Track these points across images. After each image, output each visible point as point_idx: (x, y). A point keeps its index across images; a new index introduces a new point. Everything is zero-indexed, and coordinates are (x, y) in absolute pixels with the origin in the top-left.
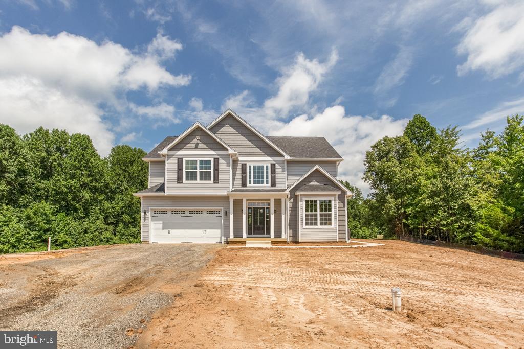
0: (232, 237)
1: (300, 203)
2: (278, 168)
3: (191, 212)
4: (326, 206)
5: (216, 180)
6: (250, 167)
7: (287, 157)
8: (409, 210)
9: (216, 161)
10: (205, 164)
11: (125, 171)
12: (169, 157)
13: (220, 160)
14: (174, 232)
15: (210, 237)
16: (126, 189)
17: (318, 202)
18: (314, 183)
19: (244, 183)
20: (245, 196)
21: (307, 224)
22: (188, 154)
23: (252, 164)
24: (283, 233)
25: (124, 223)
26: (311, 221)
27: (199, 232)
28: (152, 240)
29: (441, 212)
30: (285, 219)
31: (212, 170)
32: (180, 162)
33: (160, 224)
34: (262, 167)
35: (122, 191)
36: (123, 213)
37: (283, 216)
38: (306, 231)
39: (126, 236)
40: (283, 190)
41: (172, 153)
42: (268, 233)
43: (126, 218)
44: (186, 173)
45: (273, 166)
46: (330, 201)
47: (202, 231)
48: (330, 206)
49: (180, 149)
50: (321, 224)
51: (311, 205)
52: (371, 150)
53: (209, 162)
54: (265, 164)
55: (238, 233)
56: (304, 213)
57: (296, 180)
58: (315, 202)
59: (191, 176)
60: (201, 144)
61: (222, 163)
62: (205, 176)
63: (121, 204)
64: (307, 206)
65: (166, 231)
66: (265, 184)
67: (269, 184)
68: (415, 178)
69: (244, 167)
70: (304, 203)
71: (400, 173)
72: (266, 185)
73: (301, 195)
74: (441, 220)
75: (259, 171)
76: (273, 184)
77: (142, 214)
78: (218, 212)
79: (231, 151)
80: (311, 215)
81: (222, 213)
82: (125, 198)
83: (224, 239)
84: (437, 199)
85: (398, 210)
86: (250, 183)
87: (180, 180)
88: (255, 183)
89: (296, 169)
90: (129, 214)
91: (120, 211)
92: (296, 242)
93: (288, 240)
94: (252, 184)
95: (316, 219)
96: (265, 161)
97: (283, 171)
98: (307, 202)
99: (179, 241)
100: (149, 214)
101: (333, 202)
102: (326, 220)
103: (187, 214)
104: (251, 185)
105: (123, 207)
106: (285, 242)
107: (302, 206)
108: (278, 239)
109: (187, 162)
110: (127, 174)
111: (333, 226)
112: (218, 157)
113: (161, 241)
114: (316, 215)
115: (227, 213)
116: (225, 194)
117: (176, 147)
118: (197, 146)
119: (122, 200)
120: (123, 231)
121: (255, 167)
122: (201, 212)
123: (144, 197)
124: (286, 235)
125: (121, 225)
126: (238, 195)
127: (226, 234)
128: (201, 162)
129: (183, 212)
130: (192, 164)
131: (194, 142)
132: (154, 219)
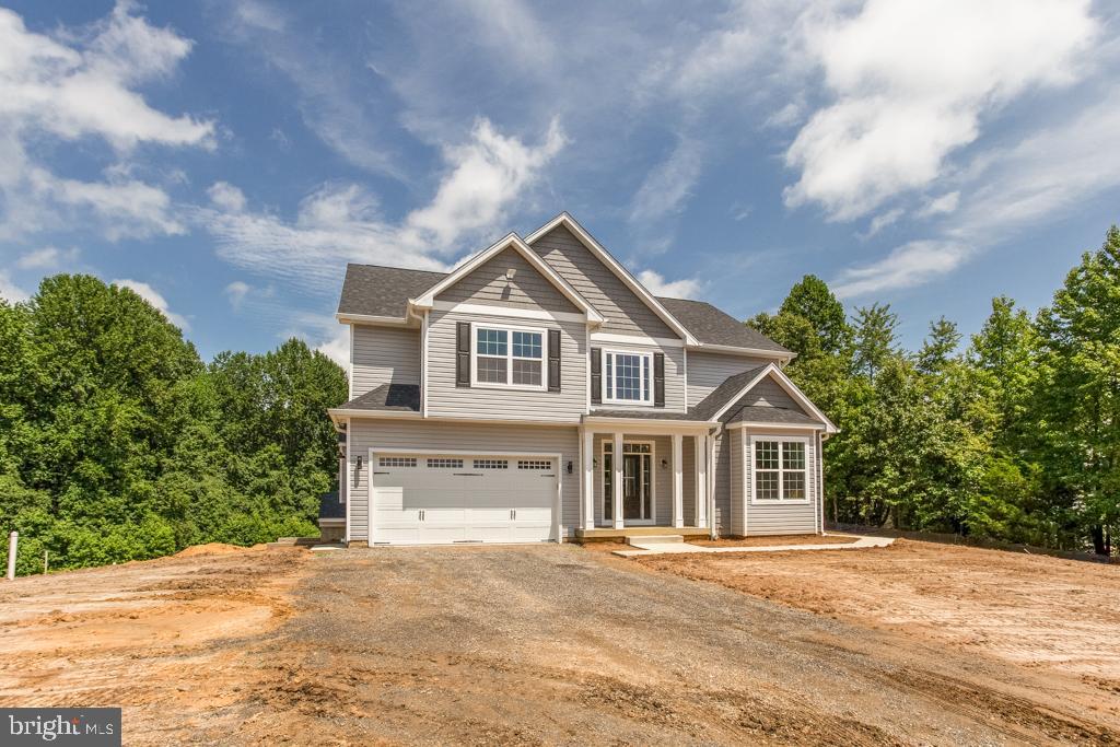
0: (589, 526)
1: (745, 447)
2: (670, 366)
3: (479, 463)
4: (794, 454)
5: (555, 385)
6: (609, 357)
7: (691, 341)
9: (555, 338)
10: (527, 343)
11: (85, 343)
12: (435, 315)
13: (564, 335)
14: (434, 516)
15: (527, 527)
16: (91, 392)
17: (780, 447)
18: (762, 403)
20: (620, 428)
21: (759, 496)
22: (481, 312)
23: (615, 351)
24: (702, 515)
25: (84, 482)
26: (767, 488)
27: (501, 515)
28: (375, 537)
29: (889, 472)
30: (705, 482)
31: (544, 359)
32: (463, 331)
33: (396, 495)
34: (636, 359)
35: (76, 397)
36: (81, 456)
37: (701, 477)
38: (756, 511)
39: (91, 517)
40: (706, 416)
41: (442, 305)
42: (648, 514)
43: (91, 469)
45: (659, 360)
46: (801, 445)
47: (506, 513)
48: (801, 456)
49: (462, 299)
50: (786, 495)
51: (766, 454)
53: (538, 338)
54: (641, 354)
56: (754, 470)
58: (775, 445)
59: (493, 371)
60: (516, 291)
61: (568, 343)
62: (527, 373)
63: (73, 433)
64: (758, 455)
65: (413, 513)
66: (642, 401)
67: (651, 401)
69: (596, 356)
70: (753, 446)
72: (645, 403)
73: (748, 429)
74: (889, 487)
75: (628, 365)
76: (660, 400)
77: (350, 467)
78: (546, 465)
80: (766, 474)
81: (560, 468)
82: (87, 416)
83: (563, 532)
84: (883, 444)
86: (610, 396)
87: (462, 379)
88: (620, 396)
89: (701, 367)
90: (97, 460)
91: (74, 452)
92: (731, 534)
93: (714, 533)
94: (614, 400)
95: (775, 485)
96: (643, 345)
97: (680, 372)
98: (759, 445)
99: (447, 540)
100: (370, 467)
101: (807, 447)
102: (795, 487)
103: (468, 467)
104: (611, 401)
105: (79, 440)
106: (708, 537)
107: (749, 454)
108: (691, 531)
109: (481, 333)
110: (92, 354)
111: (807, 500)
112: (558, 327)
113: (399, 540)
114: (775, 475)
115: (572, 469)
116: (575, 420)
117: (456, 292)
118: (506, 294)
119: (79, 420)
120: (79, 506)
121: (619, 358)
122: (502, 464)
123: (353, 420)
124: (707, 520)
125: (74, 490)
126: (604, 424)
128: (516, 336)
129: (458, 463)
130: (493, 340)
131: (498, 285)
132: (381, 479)
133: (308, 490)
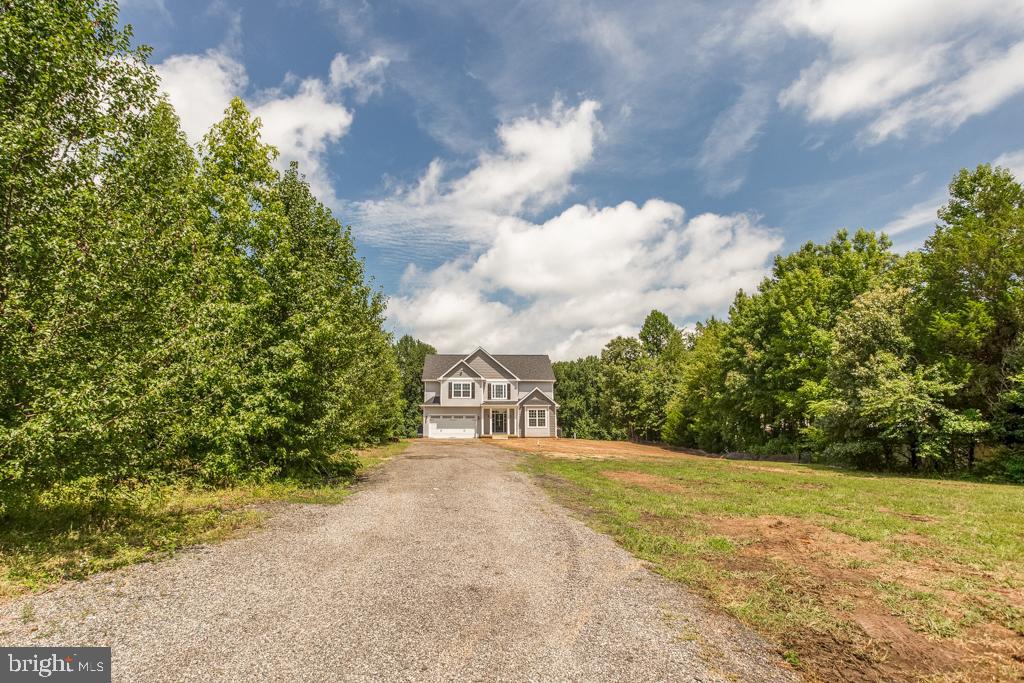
0: (483, 433)
1: (526, 412)
2: (512, 387)
3: (456, 417)
4: (542, 413)
5: (473, 397)
6: (494, 386)
7: (518, 380)
8: (634, 413)
9: (473, 384)
10: (466, 386)
12: (443, 381)
14: (445, 431)
15: (469, 434)
17: (537, 412)
18: (535, 398)
19: (489, 398)
20: (491, 407)
21: (530, 425)
22: (455, 380)
23: (495, 384)
24: (515, 431)
26: (532, 423)
27: (457, 431)
28: (430, 436)
29: (652, 416)
30: (517, 421)
31: (471, 390)
32: (450, 384)
33: (435, 425)
34: (502, 386)
37: (515, 420)
38: (529, 430)
40: (516, 403)
41: (445, 379)
42: (506, 431)
44: (455, 391)
45: (509, 386)
46: (544, 411)
47: (462, 430)
48: (545, 414)
49: (450, 376)
50: (539, 425)
51: (532, 413)
52: (607, 349)
53: (469, 385)
54: (503, 384)
55: (487, 432)
56: (528, 418)
57: (524, 395)
58: (535, 411)
59: (457, 394)
60: (463, 373)
61: (477, 385)
62: (466, 394)
64: (530, 414)
65: (440, 430)
66: (503, 398)
67: (506, 398)
68: (637, 383)
69: (489, 385)
70: (528, 412)
71: (627, 376)
73: (527, 407)
75: (499, 388)
76: (509, 398)
77: (424, 419)
78: (473, 417)
79: (483, 378)
80: (533, 420)
81: (476, 418)
83: (477, 435)
84: (649, 403)
85: (624, 412)
86: (494, 397)
87: (450, 397)
88: (496, 397)
89: (524, 386)
92: (523, 437)
93: (519, 436)
95: (536, 423)
96: (504, 382)
97: (516, 389)
98: (530, 411)
99: (447, 437)
100: (429, 419)
101: (546, 411)
102: (542, 423)
103: (453, 418)
104: (494, 399)
106: (516, 437)
107: (527, 414)
108: (512, 435)
109: (455, 385)
111: (546, 427)
112: (474, 382)
113: (436, 437)
114: (536, 420)
115: (479, 418)
116: (478, 406)
117: (448, 375)
118: (461, 375)
121: (497, 386)
122: (462, 417)
123: (426, 407)
124: (517, 433)
126: (487, 406)
127: (479, 431)
128: (464, 385)
129: (450, 417)
130: (458, 386)
131: (458, 373)
132: (432, 422)
133: (414, 427)
